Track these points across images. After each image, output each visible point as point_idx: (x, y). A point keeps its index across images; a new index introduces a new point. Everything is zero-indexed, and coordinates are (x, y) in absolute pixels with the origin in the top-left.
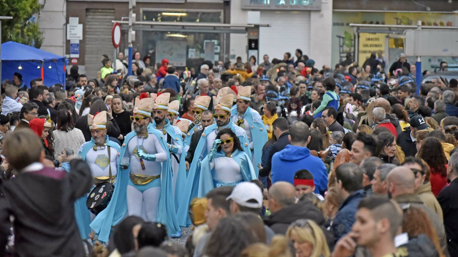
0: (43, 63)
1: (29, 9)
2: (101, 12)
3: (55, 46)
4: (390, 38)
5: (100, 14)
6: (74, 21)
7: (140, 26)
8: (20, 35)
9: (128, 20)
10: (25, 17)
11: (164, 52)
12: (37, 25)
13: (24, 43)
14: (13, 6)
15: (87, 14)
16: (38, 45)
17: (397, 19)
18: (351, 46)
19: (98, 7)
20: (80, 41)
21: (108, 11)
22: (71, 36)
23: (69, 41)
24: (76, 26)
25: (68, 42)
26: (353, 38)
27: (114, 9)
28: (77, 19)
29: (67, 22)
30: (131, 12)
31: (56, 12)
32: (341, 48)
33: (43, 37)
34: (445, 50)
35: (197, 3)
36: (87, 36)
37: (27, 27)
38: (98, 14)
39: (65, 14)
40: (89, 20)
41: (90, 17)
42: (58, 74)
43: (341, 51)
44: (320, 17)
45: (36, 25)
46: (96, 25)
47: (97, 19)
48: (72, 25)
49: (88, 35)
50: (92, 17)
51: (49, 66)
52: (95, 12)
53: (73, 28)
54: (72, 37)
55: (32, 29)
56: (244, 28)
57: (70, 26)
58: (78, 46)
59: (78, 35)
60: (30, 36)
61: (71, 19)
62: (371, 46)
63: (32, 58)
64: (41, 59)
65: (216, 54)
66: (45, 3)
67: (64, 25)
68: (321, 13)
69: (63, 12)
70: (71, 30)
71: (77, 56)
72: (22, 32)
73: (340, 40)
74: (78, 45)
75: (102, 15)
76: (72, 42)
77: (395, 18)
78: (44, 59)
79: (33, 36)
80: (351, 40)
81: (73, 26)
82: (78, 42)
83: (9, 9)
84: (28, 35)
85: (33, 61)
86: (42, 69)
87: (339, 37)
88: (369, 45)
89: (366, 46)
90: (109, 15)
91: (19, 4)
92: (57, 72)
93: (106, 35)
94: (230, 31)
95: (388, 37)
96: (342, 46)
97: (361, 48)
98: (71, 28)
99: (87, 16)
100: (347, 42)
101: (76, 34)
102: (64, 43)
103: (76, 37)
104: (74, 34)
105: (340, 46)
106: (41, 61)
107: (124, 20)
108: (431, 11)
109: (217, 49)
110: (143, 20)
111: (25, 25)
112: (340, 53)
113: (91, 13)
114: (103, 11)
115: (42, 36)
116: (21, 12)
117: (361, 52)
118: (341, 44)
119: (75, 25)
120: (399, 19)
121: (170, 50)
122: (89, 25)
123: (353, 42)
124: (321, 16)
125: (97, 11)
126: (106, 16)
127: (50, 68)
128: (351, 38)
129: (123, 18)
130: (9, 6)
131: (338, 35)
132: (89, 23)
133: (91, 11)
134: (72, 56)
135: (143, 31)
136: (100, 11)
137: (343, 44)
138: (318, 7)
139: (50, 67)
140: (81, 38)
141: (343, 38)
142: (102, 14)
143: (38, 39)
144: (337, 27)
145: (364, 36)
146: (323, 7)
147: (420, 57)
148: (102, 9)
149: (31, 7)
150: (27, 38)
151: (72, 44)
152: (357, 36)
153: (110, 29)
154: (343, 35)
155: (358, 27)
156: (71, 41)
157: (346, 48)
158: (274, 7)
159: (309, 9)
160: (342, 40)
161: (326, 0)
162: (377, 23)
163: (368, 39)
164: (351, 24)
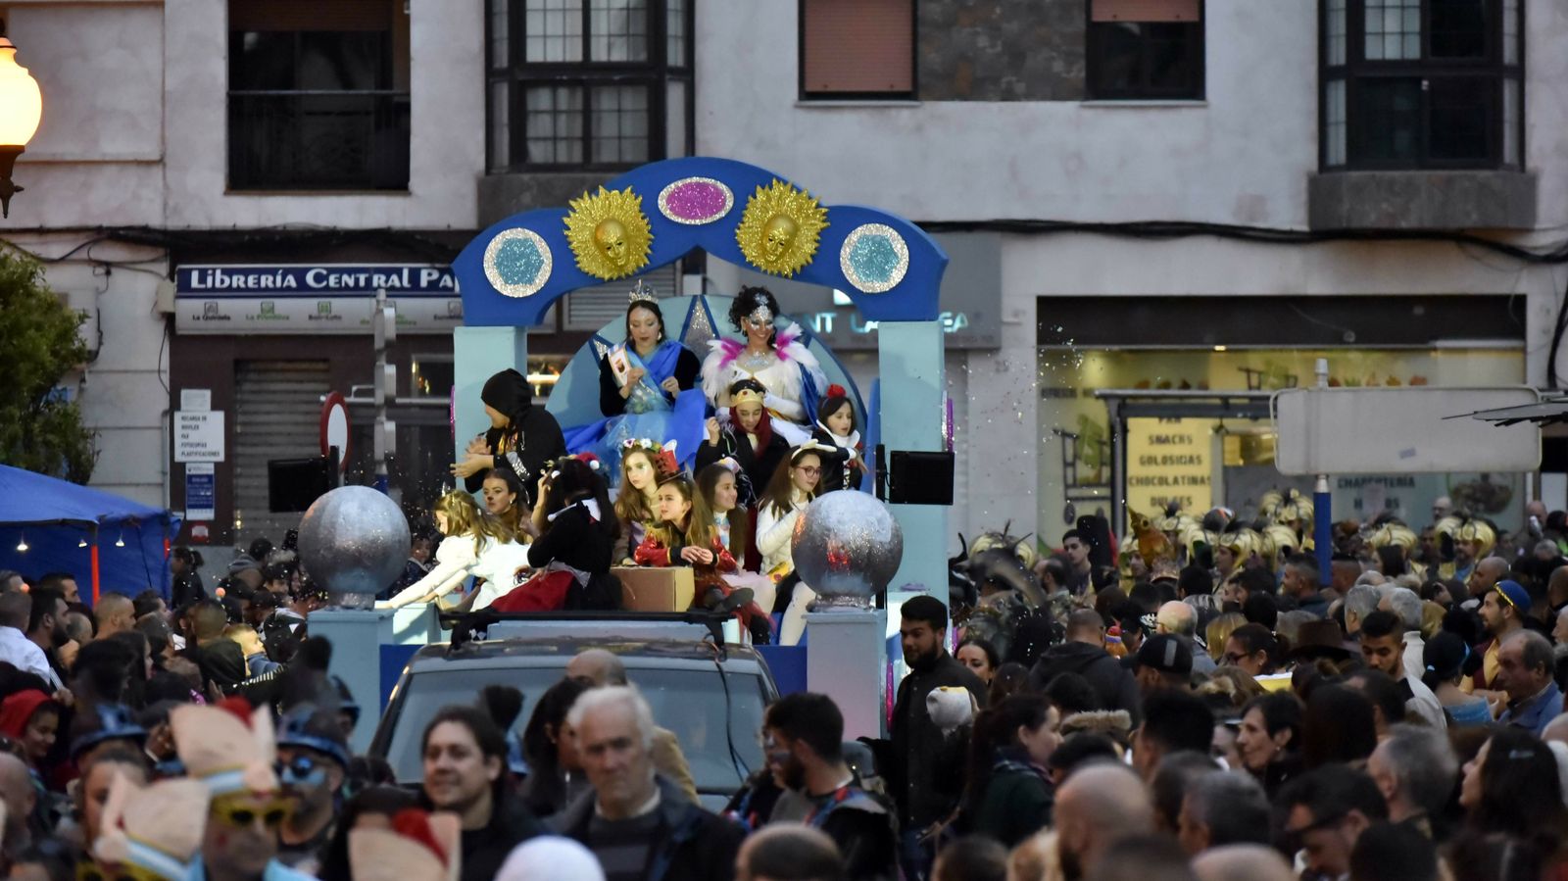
0: (97, 529)
1: (48, 358)
2: (283, 371)
3: (138, 485)
4: (1228, 433)
5: (280, 376)
6: (197, 400)
7: (413, 410)
8: (20, 443)
9: (371, 393)
10: (37, 381)
12: (75, 411)
13: (33, 467)
15: (239, 377)
16: (80, 474)
17: (1248, 371)
18: (1102, 464)
19: (273, 355)
20: (217, 465)
21: (305, 366)
22: (188, 449)
23: (183, 465)
24: (205, 418)
25: (177, 469)
26: (1105, 436)
27: (325, 360)
28: (206, 395)
29: (175, 404)
30: (382, 361)
31: (136, 372)
32: (1070, 471)
33: (97, 449)
34: (1409, 453)
36: (240, 450)
37: (40, 419)
38: (274, 376)
39: (166, 378)
40: (246, 397)
41: (247, 387)
42: (146, 567)
43: (1070, 481)
44: (998, 371)
45: (70, 408)
46: (269, 413)
47: (274, 392)
48: (190, 415)
49: (243, 445)
50: (256, 387)
51: (117, 541)
52: (265, 371)
53: (193, 423)
54: (189, 454)
55: (60, 424)
57: (183, 418)
58: (210, 482)
59: (210, 448)
60: (54, 446)
61: (184, 393)
62: (1167, 460)
63: (60, 515)
64: (91, 516)
66: (100, 343)
67: (165, 413)
68: (1001, 356)
69: (159, 371)
70: (185, 432)
71: (208, 514)
72: (28, 432)
73: (1064, 446)
74: (209, 477)
75: (288, 381)
76: (190, 470)
77: (1240, 369)
78: (100, 519)
79: (63, 445)
80: (1101, 443)
81: (193, 418)
82: (210, 470)
84: (47, 443)
85: (64, 523)
86: (95, 550)
87: (1065, 435)
88: (1159, 460)
89: (1151, 460)
90: (309, 380)
91: (15, 342)
92: (144, 560)
93: (300, 445)
95: (1219, 430)
96: (1073, 465)
97: (1134, 469)
98: (186, 423)
99: (238, 383)
100: (1087, 451)
101: (204, 445)
102: (164, 473)
103: (204, 454)
104: (198, 445)
105: (1066, 464)
106: (90, 524)
107: (359, 394)
108: (1356, 342)
110: (422, 393)
111: (37, 412)
112: (1067, 487)
113: (252, 376)
114: (290, 366)
115: (93, 445)
116: (24, 367)
117: (1134, 481)
118: (1070, 459)
119: (201, 415)
120: (1254, 371)
122: (245, 413)
123: (1107, 450)
124: (1002, 367)
125: (271, 366)
126: (301, 382)
127: (120, 547)
128: (1101, 436)
129: (354, 388)
131: (1060, 428)
132: (246, 408)
133: (252, 366)
134: (193, 515)
135: (423, 428)
136: (280, 365)
137: (1076, 456)
138: (990, 338)
139: (120, 544)
140: (221, 458)
141: (1075, 437)
142: (287, 376)
143: (79, 454)
144: (1051, 402)
145: (1142, 430)
146: (1007, 334)
147: (1327, 477)
148: (289, 361)
149: (55, 353)
150: (42, 450)
151: (191, 477)
152: (1118, 428)
153: (312, 424)
154: (1075, 428)
155: (1124, 399)
156: (188, 466)
157: (1085, 471)
158: (845, 340)
159: (961, 344)
160: (1070, 442)
161: (1016, 313)
162: (1185, 386)
163: (1157, 440)
164: (1099, 391)
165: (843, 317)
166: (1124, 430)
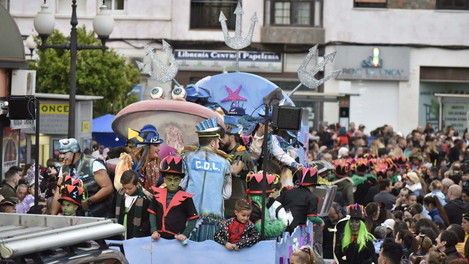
1: (129, 83)
10: (125, 91)
14: (113, 81)
15: (191, 82)
32: (428, 116)
37: (127, 100)
43: (428, 118)
56: (336, 97)
62: (456, 113)
65: (310, 120)
68: (409, 83)
73: (426, 109)
83: (109, 84)
88: (454, 113)
89: (451, 113)
94: (324, 100)
96: (429, 114)
97: (446, 115)
100: (433, 110)
105: (427, 114)
109: (311, 115)
111: (126, 97)
112: (427, 120)
116: (121, 87)
118: (428, 112)
124: (409, 86)
130: (109, 81)
131: (425, 104)
133: (195, 79)
137: (430, 111)
138: (406, 77)
141: (430, 106)
144: (424, 96)
145: (449, 106)
146: (411, 77)
152: (441, 105)
155: (443, 97)
157: (432, 116)
158: (364, 77)
159: (397, 79)
160: (428, 108)
161: (414, 70)
162: (462, 93)
163: (454, 107)
164: (436, 94)
165: (364, 70)
166: (443, 106)
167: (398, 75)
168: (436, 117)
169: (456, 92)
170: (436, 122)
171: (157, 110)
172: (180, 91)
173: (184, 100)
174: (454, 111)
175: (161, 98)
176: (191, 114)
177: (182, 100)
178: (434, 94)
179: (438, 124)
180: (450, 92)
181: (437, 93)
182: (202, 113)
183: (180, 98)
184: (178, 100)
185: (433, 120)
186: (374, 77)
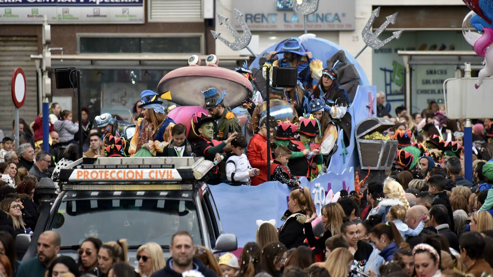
2: (16, 41)
5: (14, 44)
11: (113, 100)
19: (12, 34)
21: (27, 39)
27: (36, 36)
32: (388, 87)
35: (164, 24)
38: (11, 43)
43: (388, 92)
44: (354, 40)
46: (9, 61)
47: (11, 51)
52: (7, 41)
56: (235, 62)
68: (355, 34)
73: (385, 76)
75: (19, 46)
87: (385, 70)
88: (431, 82)
89: (427, 82)
90: (29, 46)
96: (390, 85)
97: (420, 86)
100: (397, 77)
105: (386, 85)
113: (2, 43)
114: (19, 39)
118: (388, 82)
121: (122, 97)
124: (356, 39)
125: (10, 39)
126: (24, 46)
131: (383, 67)
136: (14, 38)
137: (391, 80)
138: (350, 25)
141: (391, 72)
142: (18, 43)
144: (380, 55)
146: (358, 25)
148: (18, 36)
154: (390, 67)
155: (411, 56)
157: (396, 87)
158: (281, 27)
159: (336, 28)
160: (388, 74)
161: (362, 14)
162: (443, 48)
163: (431, 72)
164: (399, 52)
165: (281, 15)
166: (411, 70)
167: (336, 22)
168: (402, 90)
169: (434, 48)
170: (402, 97)
171: (190, 75)
172: (211, 58)
173: (216, 65)
174: (432, 77)
175: (197, 65)
176: (218, 78)
177: (213, 66)
178: (396, 51)
179: (405, 100)
180: (423, 48)
181: (403, 50)
182: (229, 77)
183: (211, 64)
184: (210, 65)
185: (397, 94)
186: (297, 26)
